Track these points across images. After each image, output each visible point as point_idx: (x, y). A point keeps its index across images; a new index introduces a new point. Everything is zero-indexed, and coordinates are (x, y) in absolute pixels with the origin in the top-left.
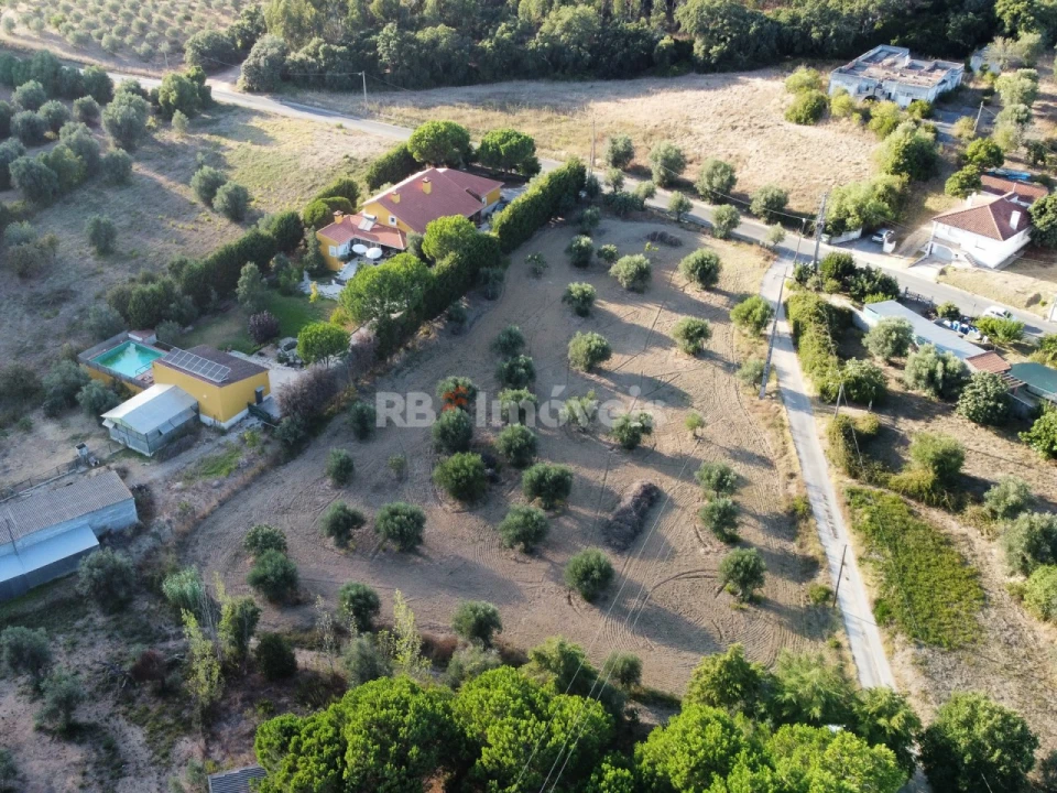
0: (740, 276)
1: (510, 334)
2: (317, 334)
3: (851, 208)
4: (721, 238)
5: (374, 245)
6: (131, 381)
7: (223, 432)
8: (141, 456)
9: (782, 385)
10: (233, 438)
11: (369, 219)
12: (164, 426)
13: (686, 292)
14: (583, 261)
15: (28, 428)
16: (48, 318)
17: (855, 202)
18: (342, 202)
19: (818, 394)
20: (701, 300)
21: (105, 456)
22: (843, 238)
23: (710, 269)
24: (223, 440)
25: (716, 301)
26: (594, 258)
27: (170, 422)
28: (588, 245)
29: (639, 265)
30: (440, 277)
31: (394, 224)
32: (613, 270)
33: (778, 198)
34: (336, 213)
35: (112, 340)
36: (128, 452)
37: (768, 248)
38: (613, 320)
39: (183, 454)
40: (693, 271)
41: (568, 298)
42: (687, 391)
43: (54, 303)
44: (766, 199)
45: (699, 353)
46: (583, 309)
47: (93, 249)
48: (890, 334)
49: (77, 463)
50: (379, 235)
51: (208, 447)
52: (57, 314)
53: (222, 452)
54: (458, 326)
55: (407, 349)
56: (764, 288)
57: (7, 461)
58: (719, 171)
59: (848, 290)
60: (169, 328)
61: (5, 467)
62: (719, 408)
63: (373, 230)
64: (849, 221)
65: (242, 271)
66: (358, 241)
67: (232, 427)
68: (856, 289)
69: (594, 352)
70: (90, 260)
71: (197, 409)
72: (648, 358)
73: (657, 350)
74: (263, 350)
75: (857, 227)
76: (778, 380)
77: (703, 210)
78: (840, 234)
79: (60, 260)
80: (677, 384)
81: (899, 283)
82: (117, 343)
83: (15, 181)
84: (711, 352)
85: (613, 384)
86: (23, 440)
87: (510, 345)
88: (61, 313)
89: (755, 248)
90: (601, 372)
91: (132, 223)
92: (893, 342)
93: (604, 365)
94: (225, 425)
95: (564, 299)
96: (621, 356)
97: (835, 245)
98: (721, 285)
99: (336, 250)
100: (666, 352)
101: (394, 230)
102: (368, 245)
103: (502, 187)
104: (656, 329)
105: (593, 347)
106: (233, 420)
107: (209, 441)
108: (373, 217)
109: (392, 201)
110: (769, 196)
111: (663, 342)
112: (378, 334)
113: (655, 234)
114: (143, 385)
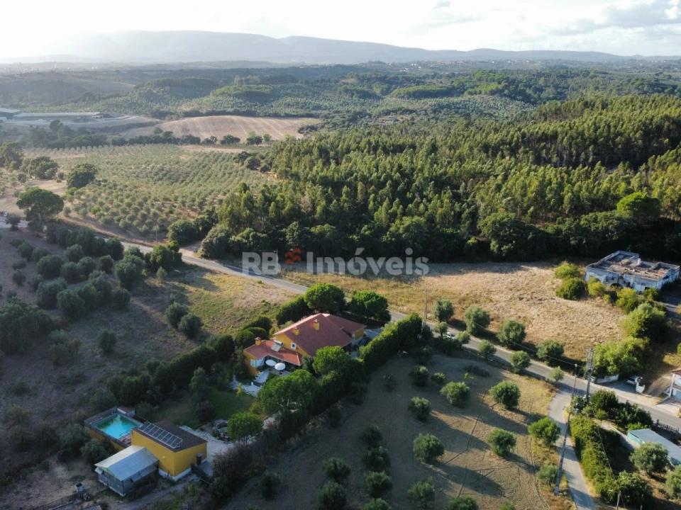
0: (532, 401)
1: (373, 431)
2: (241, 421)
3: (610, 359)
4: (517, 373)
5: (280, 361)
6: (116, 441)
7: (173, 483)
8: (117, 495)
9: (570, 486)
10: (179, 488)
11: (278, 344)
12: (135, 475)
13: (495, 410)
14: (421, 383)
15: (47, 468)
16: (68, 393)
17: (613, 355)
18: (261, 331)
19: (598, 495)
20: (506, 416)
21: (94, 494)
22: (605, 380)
23: (512, 395)
24: (172, 489)
25: (517, 418)
26: (429, 381)
27: (139, 473)
28: (425, 371)
29: (461, 389)
30: (324, 387)
31: (294, 348)
32: (443, 391)
33: (556, 349)
34: (257, 339)
35: (107, 412)
36: (109, 492)
37: (552, 383)
38: (444, 426)
39: (145, 497)
40: (499, 396)
41: (412, 407)
42: (500, 484)
43: (72, 383)
44: (548, 349)
45: (506, 455)
46: (422, 416)
47: (101, 350)
48: (651, 455)
49: (75, 496)
50: (284, 355)
51: (162, 493)
52: (74, 390)
53: (172, 498)
54: (335, 421)
55: (300, 435)
56: (551, 412)
57: (31, 490)
58: (514, 328)
59: (614, 418)
60: (144, 407)
61: (28, 494)
62: (525, 499)
63: (280, 351)
64: (609, 368)
65: (195, 373)
66: (270, 358)
67: (180, 480)
68: (620, 418)
69: (432, 449)
70: (98, 357)
71: (157, 465)
72: (470, 455)
73: (476, 451)
74: (203, 427)
75: (615, 373)
76: (567, 482)
77: (503, 352)
78: (603, 378)
79: (80, 356)
80: (492, 477)
81: (651, 415)
82: (110, 414)
83: (59, 304)
84: (515, 455)
85: (444, 473)
86: (42, 476)
87: (372, 439)
88: (77, 390)
89: (542, 383)
90: (437, 464)
91: (127, 335)
92: (653, 461)
93: (439, 459)
94: (175, 478)
95: (409, 408)
96: (450, 453)
97: (600, 384)
98: (519, 407)
99: (255, 363)
100: (482, 453)
101: (294, 353)
102: (277, 361)
103: (365, 328)
104: (474, 435)
105: (431, 445)
106: (180, 476)
107: (163, 489)
108: (281, 343)
109: (293, 334)
110: (550, 347)
111: (480, 445)
112: (282, 423)
113: (471, 367)
114: (124, 444)
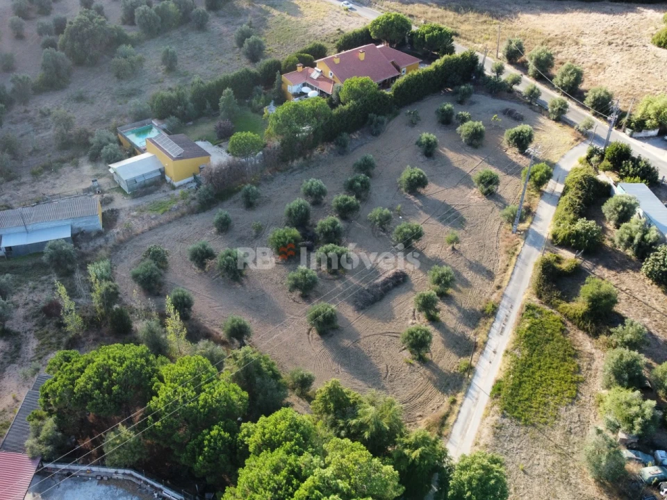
0: (551, 148)
1: (366, 160)
2: (240, 138)
3: (651, 112)
4: (553, 120)
5: (316, 89)
6: (138, 148)
7: (174, 188)
8: (124, 192)
9: (532, 227)
10: (178, 192)
11: (318, 71)
12: (139, 177)
13: (507, 153)
14: (447, 120)
15: (76, 165)
16: (121, 104)
17: (655, 108)
18: (308, 58)
19: (550, 237)
20: (515, 160)
21: (106, 189)
22: (642, 134)
24: (172, 192)
25: (523, 161)
26: (454, 117)
27: (143, 176)
28: (450, 110)
29: (475, 129)
31: (331, 77)
32: (458, 129)
33: (603, 98)
34: (298, 65)
35: (143, 122)
36: (119, 189)
37: (582, 132)
38: (447, 162)
39: (146, 197)
41: (419, 144)
42: (467, 219)
43: (127, 96)
44: (594, 97)
45: (490, 194)
46: (429, 150)
47: (164, 67)
49: (88, 190)
50: (320, 82)
51: (160, 195)
52: (126, 102)
53: (167, 199)
54: (342, 150)
55: (305, 158)
56: (563, 160)
57: (58, 181)
58: (569, 72)
59: (618, 170)
60: (174, 120)
61: (54, 184)
62: (482, 234)
63: (318, 79)
64: (648, 122)
65: (224, 93)
66: (308, 86)
67: (180, 186)
68: (624, 171)
69: (412, 181)
70: (160, 74)
71: (163, 172)
72: (455, 191)
73: (463, 187)
74: (222, 144)
75: (654, 128)
76: (531, 223)
77: (550, 96)
78: (640, 131)
79: (144, 71)
80: (464, 213)
81: (659, 172)
82: (144, 125)
84: (500, 196)
85: (421, 204)
86: (71, 171)
88: (129, 102)
89: (572, 130)
90: (418, 195)
91: (195, 54)
93: (422, 191)
94: (176, 184)
96: (437, 187)
97: (635, 138)
98: (530, 149)
99: (292, 88)
100: (469, 190)
101: (330, 81)
102: (312, 88)
104: (471, 174)
105: (412, 177)
106: (182, 182)
107: (164, 191)
108: (320, 70)
109: (334, 62)
110: (597, 95)
111: (465, 180)
112: (282, 145)
113: (507, 110)
114: (143, 151)
